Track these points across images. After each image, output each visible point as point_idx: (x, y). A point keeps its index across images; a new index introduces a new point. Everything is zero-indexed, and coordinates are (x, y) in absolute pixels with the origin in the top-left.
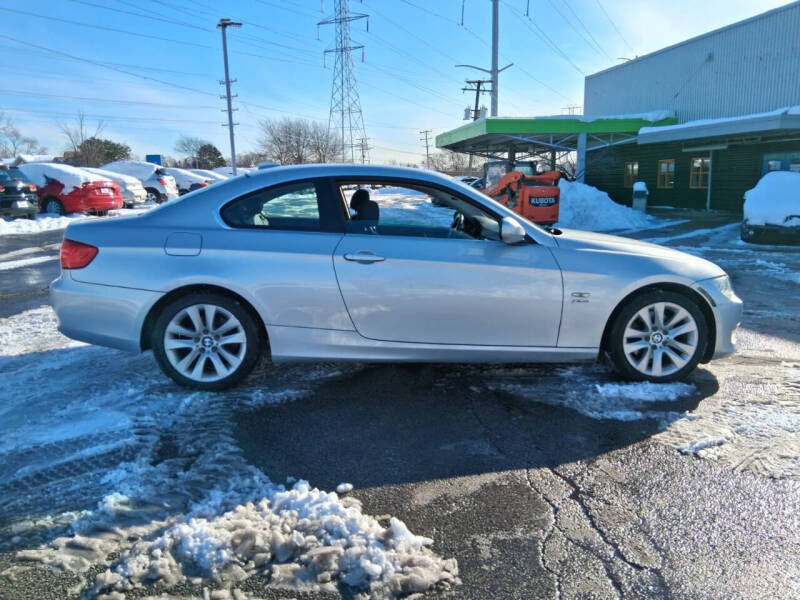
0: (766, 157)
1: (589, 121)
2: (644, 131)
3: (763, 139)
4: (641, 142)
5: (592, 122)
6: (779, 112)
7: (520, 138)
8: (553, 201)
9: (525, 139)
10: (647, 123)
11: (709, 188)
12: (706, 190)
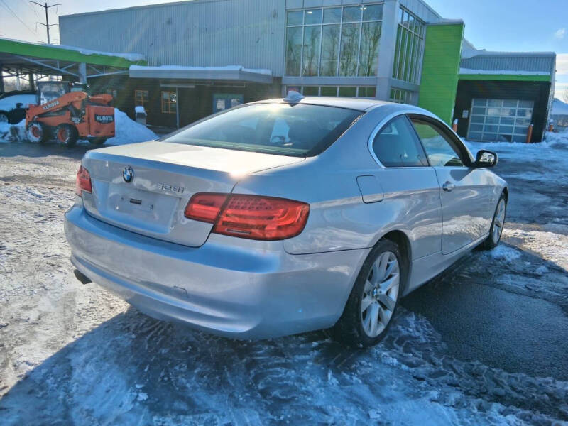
0: (216, 96)
1: (88, 54)
2: (133, 68)
3: (215, 84)
4: (131, 76)
5: (90, 55)
6: (237, 68)
7: (31, 61)
8: (111, 119)
9: (35, 62)
10: (134, 63)
11: (178, 113)
12: (176, 114)
